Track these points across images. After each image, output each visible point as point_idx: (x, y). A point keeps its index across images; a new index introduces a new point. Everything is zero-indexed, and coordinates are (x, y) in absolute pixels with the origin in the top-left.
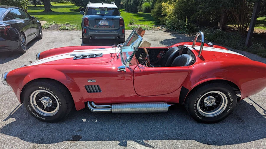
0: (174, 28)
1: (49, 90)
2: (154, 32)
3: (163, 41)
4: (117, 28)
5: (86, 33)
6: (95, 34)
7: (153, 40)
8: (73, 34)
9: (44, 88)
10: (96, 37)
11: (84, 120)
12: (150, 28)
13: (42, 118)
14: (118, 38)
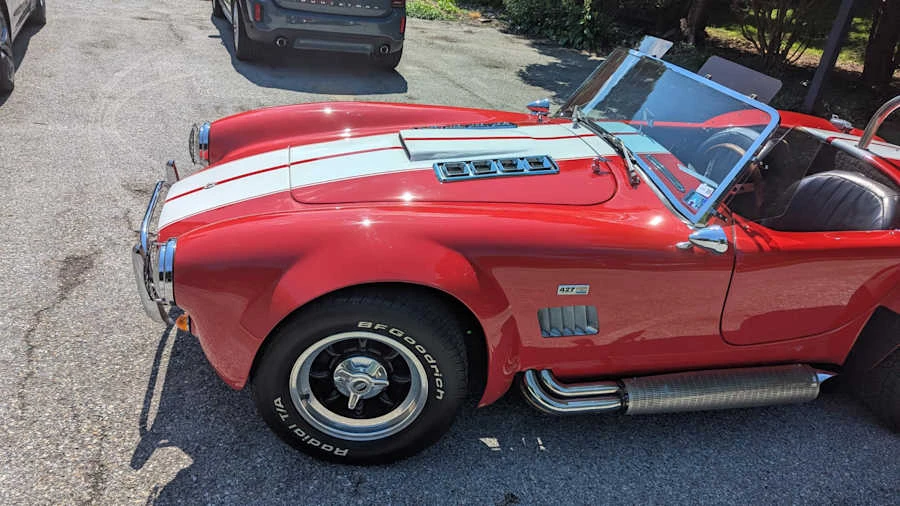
0: (533, 24)
1: (404, 336)
2: (470, 32)
3: (524, 69)
4: (381, 13)
5: (262, 20)
6: (290, 26)
7: (487, 63)
8: (166, 12)
9: (384, 327)
10: (302, 42)
11: (492, 443)
12: (449, 12)
13: (332, 448)
14: (384, 50)
